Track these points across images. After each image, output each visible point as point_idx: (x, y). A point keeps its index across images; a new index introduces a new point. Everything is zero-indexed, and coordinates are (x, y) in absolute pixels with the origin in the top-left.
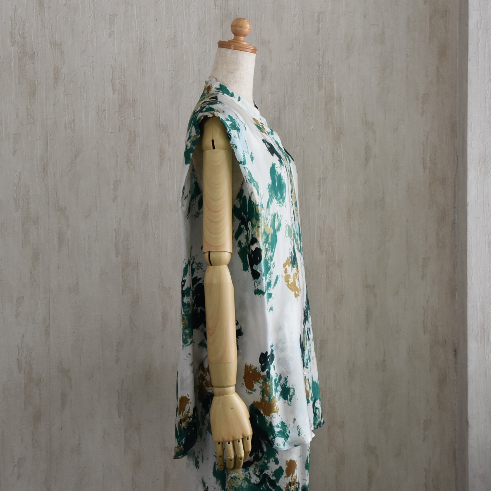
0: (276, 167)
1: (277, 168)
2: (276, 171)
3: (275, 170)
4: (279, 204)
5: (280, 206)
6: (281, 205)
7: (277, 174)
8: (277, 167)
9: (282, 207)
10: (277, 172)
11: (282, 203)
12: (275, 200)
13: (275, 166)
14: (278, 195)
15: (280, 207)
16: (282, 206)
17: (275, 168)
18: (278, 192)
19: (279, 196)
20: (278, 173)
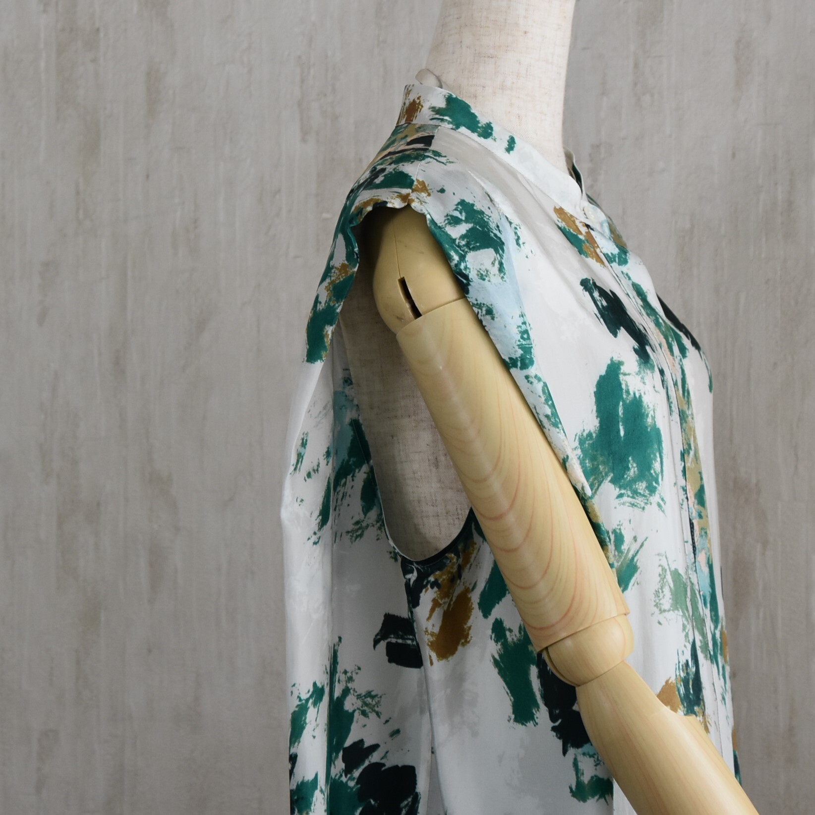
0: (625, 374)
1: (627, 378)
2: (624, 386)
3: (620, 384)
4: (633, 497)
5: (633, 505)
6: (640, 501)
7: (624, 396)
8: (629, 374)
9: (644, 508)
10: (628, 392)
11: (644, 496)
12: (612, 486)
13: (622, 371)
14: (629, 469)
15: (637, 511)
16: (646, 504)
17: (621, 377)
18: (630, 458)
19: (633, 470)
20: (632, 393)
